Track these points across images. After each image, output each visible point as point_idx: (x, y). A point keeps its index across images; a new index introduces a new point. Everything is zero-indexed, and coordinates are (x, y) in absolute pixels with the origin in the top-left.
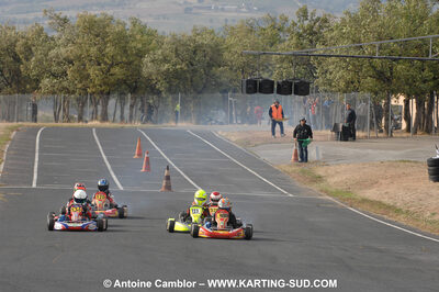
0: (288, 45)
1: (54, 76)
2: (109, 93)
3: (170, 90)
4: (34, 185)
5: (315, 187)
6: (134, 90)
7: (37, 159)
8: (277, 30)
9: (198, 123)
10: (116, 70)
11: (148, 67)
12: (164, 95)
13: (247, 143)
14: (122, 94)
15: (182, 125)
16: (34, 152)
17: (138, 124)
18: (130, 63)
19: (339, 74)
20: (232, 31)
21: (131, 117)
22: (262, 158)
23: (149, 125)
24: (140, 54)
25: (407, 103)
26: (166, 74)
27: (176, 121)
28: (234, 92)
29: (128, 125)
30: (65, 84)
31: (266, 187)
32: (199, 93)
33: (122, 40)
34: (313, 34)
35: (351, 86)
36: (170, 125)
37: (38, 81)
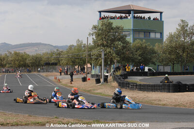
0: (55, 56)
1: (9, 64)
3: (32, 66)
5: (60, 84)
6: (25, 66)
8: (52, 53)
10: (21, 62)
11: (27, 61)
13: (47, 76)
14: (22, 67)
15: (34, 73)
16: (5, 79)
17: (25, 73)
18: (24, 61)
19: (64, 62)
20: (44, 54)
22: (50, 79)
24: (26, 59)
25: (78, 67)
26: (31, 63)
28: (45, 66)
30: (11, 65)
31: (50, 84)
32: (38, 66)
33: (22, 56)
34: (59, 54)
35: (67, 64)
36: (32, 73)
37: (6, 65)
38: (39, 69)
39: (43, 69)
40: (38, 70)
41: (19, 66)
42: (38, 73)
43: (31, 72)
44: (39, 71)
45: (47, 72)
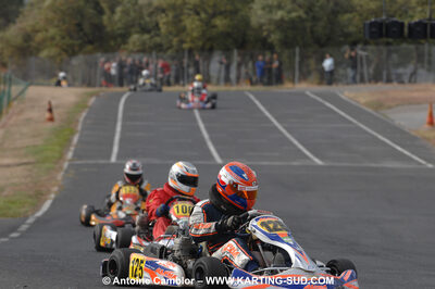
1: (144, 30)
2: (211, 50)
3: (287, 44)
4: (113, 159)
6: (241, 45)
7: (119, 129)
9: (320, 83)
11: (258, 16)
12: (278, 49)
13: (379, 106)
14: (227, 50)
15: (302, 87)
16: (115, 121)
17: (245, 87)
21: (238, 78)
22: (397, 122)
23: (260, 88)
27: (293, 81)
28: (366, 43)
29: (234, 88)
30: (158, 40)
31: (398, 156)
32: (322, 46)
36: (287, 87)
37: (125, 37)
38: (328, 63)
39: (354, 63)
40: (322, 71)
41: (210, 44)
42: (325, 88)
43: (279, 80)
44: (329, 78)
45: (376, 78)
